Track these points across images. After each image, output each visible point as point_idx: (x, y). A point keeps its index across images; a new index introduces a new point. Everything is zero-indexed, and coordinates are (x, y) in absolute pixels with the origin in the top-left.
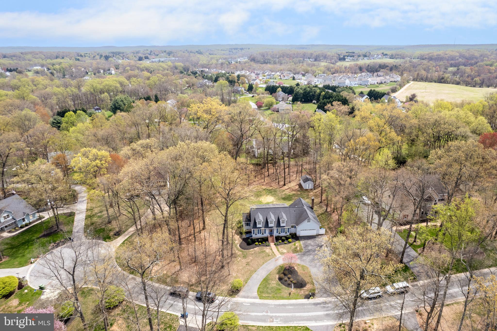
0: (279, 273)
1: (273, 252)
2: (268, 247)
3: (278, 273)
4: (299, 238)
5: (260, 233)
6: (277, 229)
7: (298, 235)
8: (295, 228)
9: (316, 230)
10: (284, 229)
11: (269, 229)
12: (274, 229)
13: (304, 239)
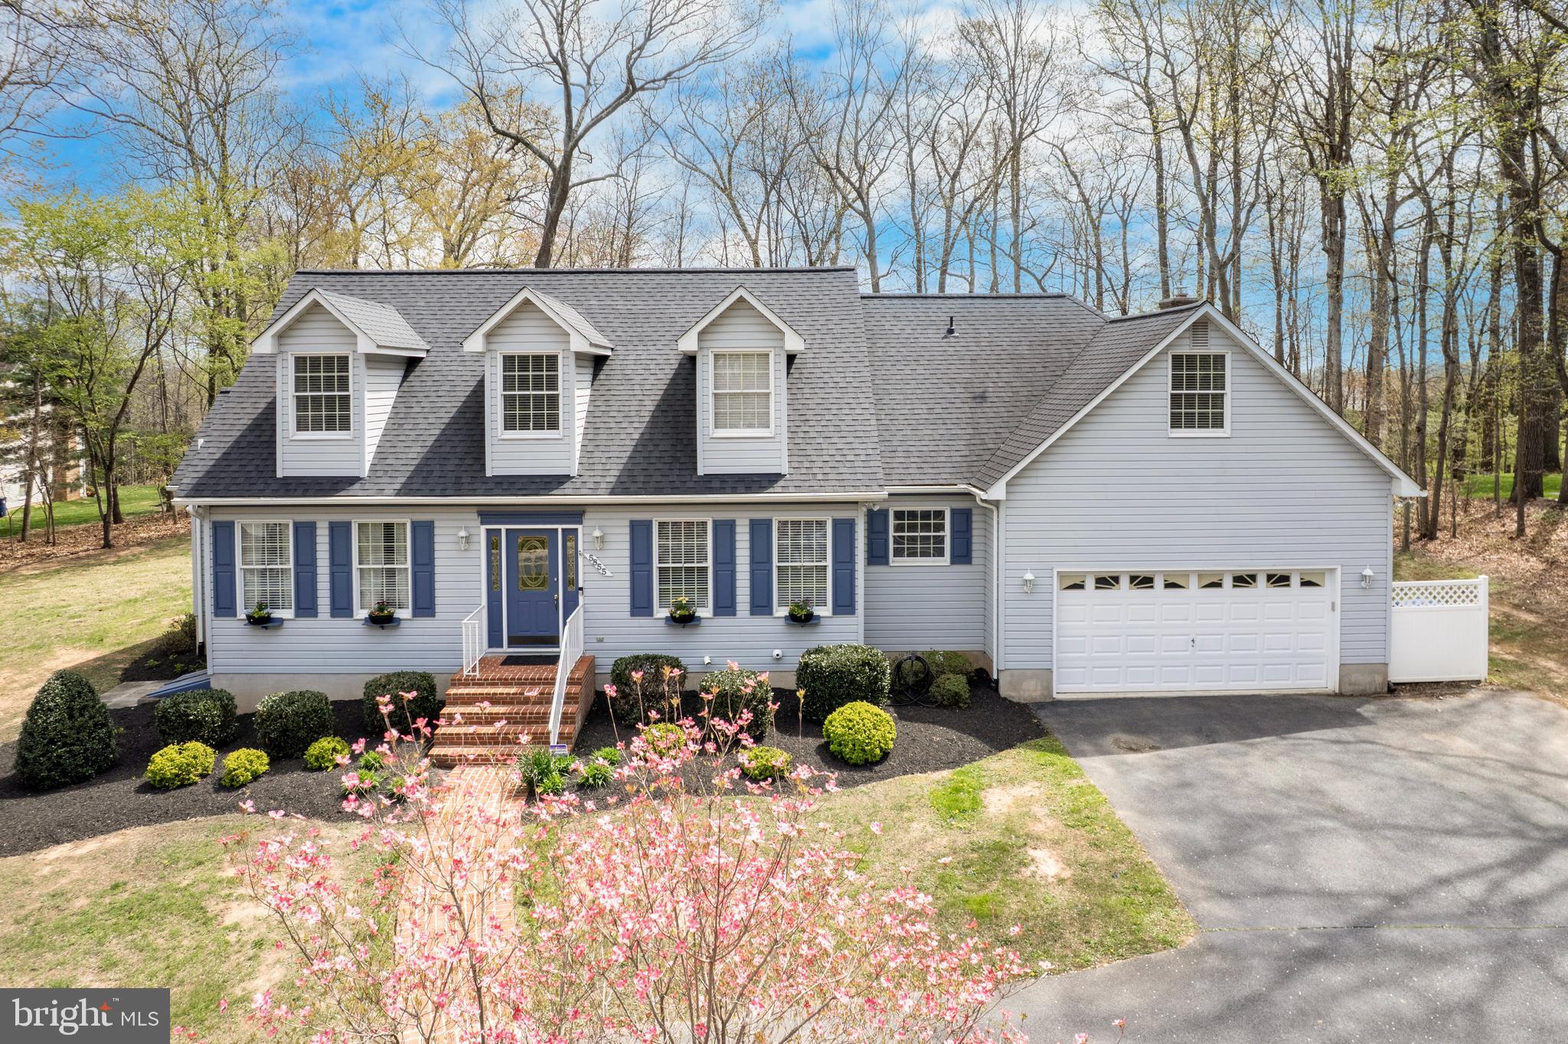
1: (378, 932)
4: (1047, 720)
5: (341, 607)
6: (634, 526)
7: (1022, 675)
8: (962, 555)
9: (1332, 590)
10: (760, 530)
11: (487, 514)
12: (575, 513)
13: (1131, 728)
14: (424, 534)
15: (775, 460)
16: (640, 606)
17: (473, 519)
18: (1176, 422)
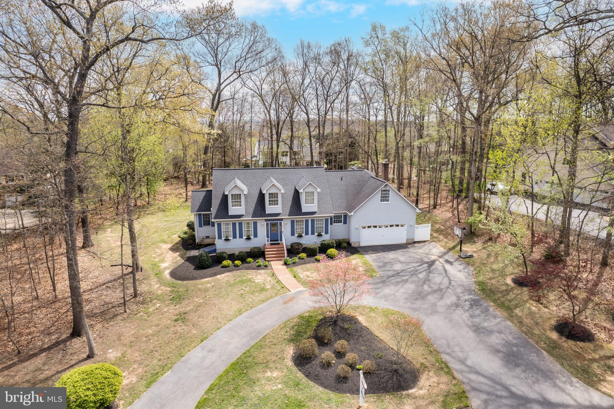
0: (295, 338)
1: (278, 281)
2: (263, 271)
3: (291, 341)
4: (360, 250)
5: (241, 236)
6: (292, 221)
7: (355, 243)
8: (345, 223)
9: (406, 227)
10: (313, 221)
11: (266, 220)
12: (282, 220)
13: (373, 251)
14: (255, 224)
15: (315, 209)
16: (293, 234)
17: (264, 221)
18: (381, 201)
